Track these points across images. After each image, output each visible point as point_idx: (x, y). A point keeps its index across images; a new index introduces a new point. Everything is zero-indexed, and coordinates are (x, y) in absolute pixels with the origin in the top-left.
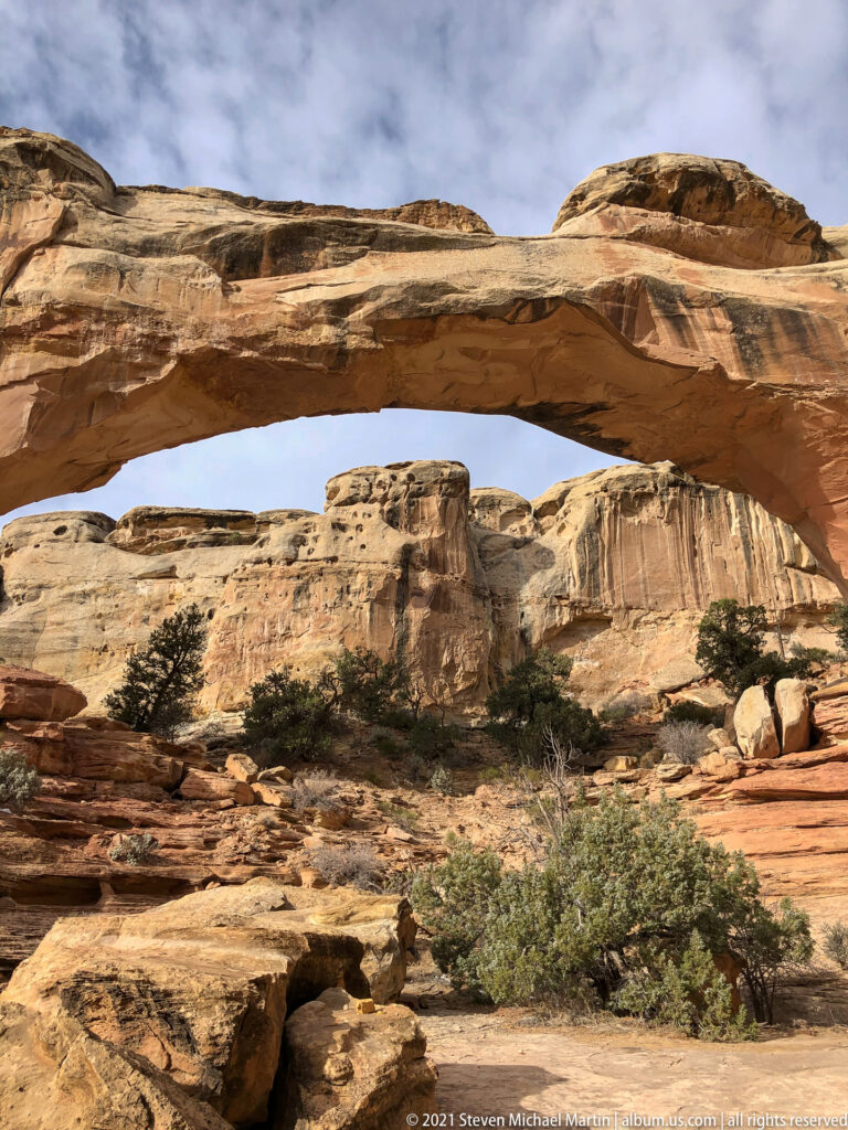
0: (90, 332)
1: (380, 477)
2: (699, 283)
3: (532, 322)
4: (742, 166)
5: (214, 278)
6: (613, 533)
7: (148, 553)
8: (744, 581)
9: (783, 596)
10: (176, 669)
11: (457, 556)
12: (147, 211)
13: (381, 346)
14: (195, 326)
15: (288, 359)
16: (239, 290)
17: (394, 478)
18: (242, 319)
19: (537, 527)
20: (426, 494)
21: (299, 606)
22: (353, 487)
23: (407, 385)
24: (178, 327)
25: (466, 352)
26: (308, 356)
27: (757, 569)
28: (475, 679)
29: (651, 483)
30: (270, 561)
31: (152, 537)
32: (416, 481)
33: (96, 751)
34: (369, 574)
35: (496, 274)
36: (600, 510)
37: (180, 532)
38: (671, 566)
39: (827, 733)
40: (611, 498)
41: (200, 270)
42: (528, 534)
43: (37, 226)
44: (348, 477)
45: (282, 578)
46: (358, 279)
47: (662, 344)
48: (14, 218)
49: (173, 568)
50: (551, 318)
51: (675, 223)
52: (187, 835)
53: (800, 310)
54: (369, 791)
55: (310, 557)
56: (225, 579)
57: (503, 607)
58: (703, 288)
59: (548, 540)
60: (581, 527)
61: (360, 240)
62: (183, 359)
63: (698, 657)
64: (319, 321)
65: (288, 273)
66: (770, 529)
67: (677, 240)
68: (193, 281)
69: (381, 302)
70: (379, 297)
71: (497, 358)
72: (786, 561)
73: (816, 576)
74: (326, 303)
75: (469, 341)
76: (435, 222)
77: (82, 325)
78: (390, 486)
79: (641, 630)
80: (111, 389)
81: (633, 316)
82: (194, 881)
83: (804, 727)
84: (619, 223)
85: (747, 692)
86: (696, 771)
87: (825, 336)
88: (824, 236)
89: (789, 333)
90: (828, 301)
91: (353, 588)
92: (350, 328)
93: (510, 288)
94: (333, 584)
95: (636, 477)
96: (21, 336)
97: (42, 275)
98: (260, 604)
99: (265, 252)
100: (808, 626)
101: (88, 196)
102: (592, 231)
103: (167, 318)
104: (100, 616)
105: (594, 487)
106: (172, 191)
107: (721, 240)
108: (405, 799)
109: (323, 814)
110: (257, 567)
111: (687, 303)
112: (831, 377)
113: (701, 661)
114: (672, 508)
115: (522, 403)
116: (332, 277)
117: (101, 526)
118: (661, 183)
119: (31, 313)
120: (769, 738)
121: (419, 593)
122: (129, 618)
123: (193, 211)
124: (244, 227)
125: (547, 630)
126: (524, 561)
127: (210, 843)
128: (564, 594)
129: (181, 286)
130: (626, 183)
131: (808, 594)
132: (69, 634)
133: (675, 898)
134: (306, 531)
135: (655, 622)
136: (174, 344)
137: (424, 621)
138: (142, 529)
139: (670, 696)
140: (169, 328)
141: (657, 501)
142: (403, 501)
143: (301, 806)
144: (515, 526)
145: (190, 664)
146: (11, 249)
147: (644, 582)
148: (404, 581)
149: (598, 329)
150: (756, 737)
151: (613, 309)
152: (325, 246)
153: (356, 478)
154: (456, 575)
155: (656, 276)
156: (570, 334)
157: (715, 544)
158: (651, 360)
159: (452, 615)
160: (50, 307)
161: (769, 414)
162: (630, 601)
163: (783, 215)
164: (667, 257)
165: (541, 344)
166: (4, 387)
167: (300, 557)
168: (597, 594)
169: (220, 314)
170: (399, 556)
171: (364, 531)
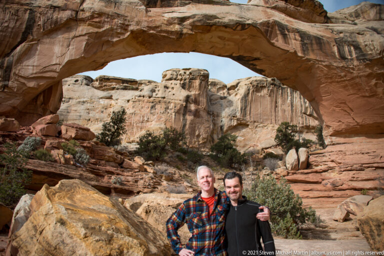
0: (105, 21)
1: (180, 72)
2: (292, 25)
3: (241, 30)
5: (143, 7)
6: (252, 97)
7: (103, 90)
8: (290, 117)
9: (301, 123)
10: (118, 129)
11: (203, 100)
13: (193, 33)
14: (137, 22)
15: (164, 34)
16: (150, 11)
17: (185, 73)
18: (151, 21)
19: (228, 93)
20: (195, 79)
21: (152, 112)
22: (172, 75)
23: (199, 46)
24: (132, 22)
25: (219, 37)
26: (171, 34)
27: (294, 114)
28: (205, 140)
29: (265, 83)
30: (143, 97)
31: (105, 86)
32: (192, 75)
33: (100, 151)
34: (175, 103)
35: (231, 14)
36: (249, 90)
37: (114, 85)
38: (269, 110)
39: (312, 165)
40: (253, 86)
41: (139, 4)
42: (225, 95)
44: (170, 71)
45: (147, 102)
46: (188, 11)
47: (279, 42)
49: (112, 96)
50: (248, 29)
51: (286, 5)
52: (130, 178)
53: (321, 37)
54: (177, 171)
55: (157, 96)
56: (128, 101)
57: (216, 118)
58: (293, 27)
59: (232, 98)
60: (243, 95)
62: (132, 32)
63: (275, 139)
64: (175, 23)
65: (165, 7)
66: (300, 102)
67: (286, 10)
68: (137, 7)
69: (195, 19)
70: (194, 18)
71: (228, 41)
72: (303, 112)
73: (311, 117)
74: (178, 18)
75: (221, 34)
77: (103, 19)
78: (184, 75)
79: (258, 129)
80: (110, 39)
81: (271, 32)
82: (135, 191)
83: (306, 162)
84: (269, 3)
85: (290, 151)
86: (274, 173)
87: (327, 46)
88: (328, 15)
89: (317, 44)
90: (330, 36)
91: (170, 108)
92: (185, 26)
93: (235, 19)
94: (164, 106)
95: (261, 81)
96: (84, 21)
97: (91, 2)
98: (140, 110)
100: (307, 132)
102: (261, 5)
103: (128, 18)
104: (88, 109)
105: (248, 82)
107: (298, 12)
108: (187, 174)
109: (165, 177)
110: (139, 98)
111: (288, 31)
112: (327, 59)
114: (271, 92)
115: (234, 55)
116: (180, 10)
117: (89, 80)
119: (88, 14)
120: (296, 165)
121: (190, 111)
122: (97, 111)
125: (229, 127)
126: (224, 104)
127: (136, 181)
128: (235, 116)
129: (133, 9)
131: (308, 123)
132: (78, 114)
133: (284, 204)
134: (156, 88)
135: (262, 127)
136: (130, 27)
137: (191, 120)
138: (102, 82)
139: (265, 150)
140: (129, 22)
141: (267, 89)
142: (187, 81)
143: (159, 174)
144: (221, 92)
145: (122, 127)
147: (260, 114)
148: (186, 107)
149: (260, 35)
150: (292, 164)
151: (266, 29)
153: (173, 72)
154: (202, 106)
155: (280, 21)
156: (252, 35)
157: (282, 104)
158: (276, 47)
159: (200, 119)
160: (93, 12)
161: (308, 67)
162: (255, 120)
163: (317, 7)
164: (283, 16)
165: (244, 37)
166: (77, 37)
167: (153, 96)
168: (245, 116)
169: (144, 19)
170: (185, 99)
171: (174, 89)
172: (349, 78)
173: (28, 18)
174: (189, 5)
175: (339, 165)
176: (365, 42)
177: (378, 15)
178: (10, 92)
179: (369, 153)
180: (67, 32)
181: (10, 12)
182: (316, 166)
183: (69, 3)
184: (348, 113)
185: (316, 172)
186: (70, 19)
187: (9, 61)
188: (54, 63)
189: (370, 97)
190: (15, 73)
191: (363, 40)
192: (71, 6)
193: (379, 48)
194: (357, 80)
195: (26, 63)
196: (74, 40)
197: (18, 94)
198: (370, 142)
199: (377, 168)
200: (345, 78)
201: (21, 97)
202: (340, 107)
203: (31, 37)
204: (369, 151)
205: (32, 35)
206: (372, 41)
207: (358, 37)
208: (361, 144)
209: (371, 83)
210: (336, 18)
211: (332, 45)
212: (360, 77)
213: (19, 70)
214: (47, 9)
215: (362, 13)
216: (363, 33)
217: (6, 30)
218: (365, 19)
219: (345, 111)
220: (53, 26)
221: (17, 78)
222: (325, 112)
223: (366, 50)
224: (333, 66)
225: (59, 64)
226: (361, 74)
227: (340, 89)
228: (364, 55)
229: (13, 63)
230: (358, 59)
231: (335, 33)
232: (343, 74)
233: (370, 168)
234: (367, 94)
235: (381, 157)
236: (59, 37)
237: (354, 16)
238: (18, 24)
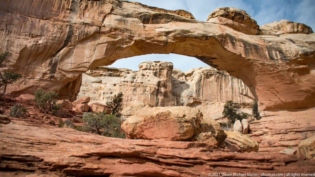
0: (118, 34)
1: (153, 64)
2: (238, 36)
3: (205, 40)
4: (245, 12)
5: (142, 24)
6: (204, 82)
8: (231, 96)
9: (239, 101)
10: (117, 106)
11: (169, 84)
12: (126, 7)
13: (175, 42)
14: (139, 34)
15: (156, 43)
16: (146, 27)
17: (156, 65)
18: (148, 34)
19: (186, 79)
20: (163, 69)
21: (134, 93)
22: (146, 66)
23: (176, 49)
24: (135, 34)
25: (191, 45)
26: (160, 42)
27: (234, 94)
29: (213, 72)
30: (127, 82)
31: (95, 73)
32: (161, 66)
34: (150, 87)
35: (199, 29)
36: (201, 77)
37: (101, 72)
38: (216, 92)
39: (252, 131)
40: (204, 74)
41: (139, 22)
42: (184, 80)
43: (107, 10)
44: (145, 63)
45: (130, 86)
46: (171, 27)
47: (229, 47)
48: (102, 8)
49: (101, 81)
50: (209, 40)
51: (233, 22)
53: (257, 45)
55: (137, 82)
56: (115, 85)
57: (178, 98)
58: (239, 38)
59: (188, 82)
60: (197, 80)
61: (170, 18)
62: (136, 41)
63: (223, 113)
64: (163, 35)
65: (155, 24)
66: (238, 85)
67: (233, 26)
68: (138, 24)
69: (176, 33)
70: (176, 32)
71: (197, 46)
72: (240, 93)
73: (246, 97)
74: (165, 32)
75: (192, 42)
76: (183, 14)
77: (117, 32)
78: (155, 66)
79: (208, 106)
80: (121, 46)
81: (225, 41)
83: (247, 130)
84: (222, 21)
85: (236, 121)
87: (261, 50)
88: (260, 28)
89: (255, 49)
90: (263, 44)
91: (146, 90)
92: (169, 38)
93: (202, 33)
94: (142, 89)
95: (210, 70)
96: (105, 33)
97: (109, 21)
98: (125, 92)
99: (151, 19)
100: (244, 108)
101: (116, 3)
102: (217, 22)
103: (133, 32)
104: (84, 91)
105: (200, 71)
106: (130, 2)
107: (241, 27)
110: (124, 83)
111: (236, 40)
112: (262, 59)
113: (223, 114)
114: (217, 78)
115: (199, 55)
118: (231, 14)
119: (107, 29)
120: (241, 131)
121: (161, 93)
122: (91, 92)
123: (135, 8)
124: (147, 13)
125: (188, 104)
126: (183, 87)
128: (192, 96)
129: (136, 25)
130: (224, 13)
131: (244, 101)
134: (136, 76)
135: (211, 104)
136: (134, 38)
137: (162, 99)
138: (92, 70)
140: (133, 34)
141: (214, 76)
142: (158, 70)
144: (181, 78)
145: (120, 105)
146: (102, 15)
147: (210, 95)
148: (158, 90)
149: (218, 43)
150: (239, 131)
151: (221, 39)
152: (163, 19)
153: (147, 64)
154: (169, 89)
155: (230, 34)
156: (212, 43)
157: (226, 87)
158: (227, 51)
159: (168, 99)
160: (111, 28)
161: (249, 65)
162: (206, 99)
163: (253, 23)
164: (232, 30)
165: (206, 45)
166: (100, 44)
167: (134, 82)
168: (199, 96)
169: (143, 32)
170: (157, 84)
171: (149, 77)
172: (276, 72)
173: (69, 31)
174: (170, 23)
175: (271, 130)
176: (286, 48)
177: (292, 29)
178: (55, 81)
179: (290, 122)
180: (93, 40)
181: (57, 27)
182: (255, 131)
183: (94, 21)
184: (276, 95)
185: (256, 136)
186: (96, 32)
187: (56, 60)
188: (85, 62)
189: (290, 84)
190: (59, 68)
191: (284, 47)
192: (96, 23)
193: (295, 53)
194: (281, 73)
195: (66, 61)
196: (98, 46)
197: (60, 82)
198: (290, 114)
199: (297, 132)
200: (273, 72)
201: (62, 84)
202: (270, 91)
203: (70, 44)
204: (290, 121)
205: (71, 42)
206: (290, 48)
207: (281, 45)
208: (285, 116)
209: (290, 75)
210: (265, 30)
211: (264, 50)
212: (283, 71)
213: (62, 66)
214: (81, 25)
215: (282, 27)
216: (284, 42)
217: (55, 39)
218: (284, 31)
219: (274, 93)
220: (84, 37)
221: (60, 71)
222: (260, 94)
223: (286, 54)
224: (265, 64)
225: (89, 62)
226: (284, 69)
227: (270, 79)
228: (285, 57)
229: (58, 61)
230: (281, 59)
231: (266, 42)
232: (272, 69)
233: (292, 132)
234: (288, 82)
235: (299, 124)
236: (88, 43)
237: (277, 29)
238: (62, 35)
